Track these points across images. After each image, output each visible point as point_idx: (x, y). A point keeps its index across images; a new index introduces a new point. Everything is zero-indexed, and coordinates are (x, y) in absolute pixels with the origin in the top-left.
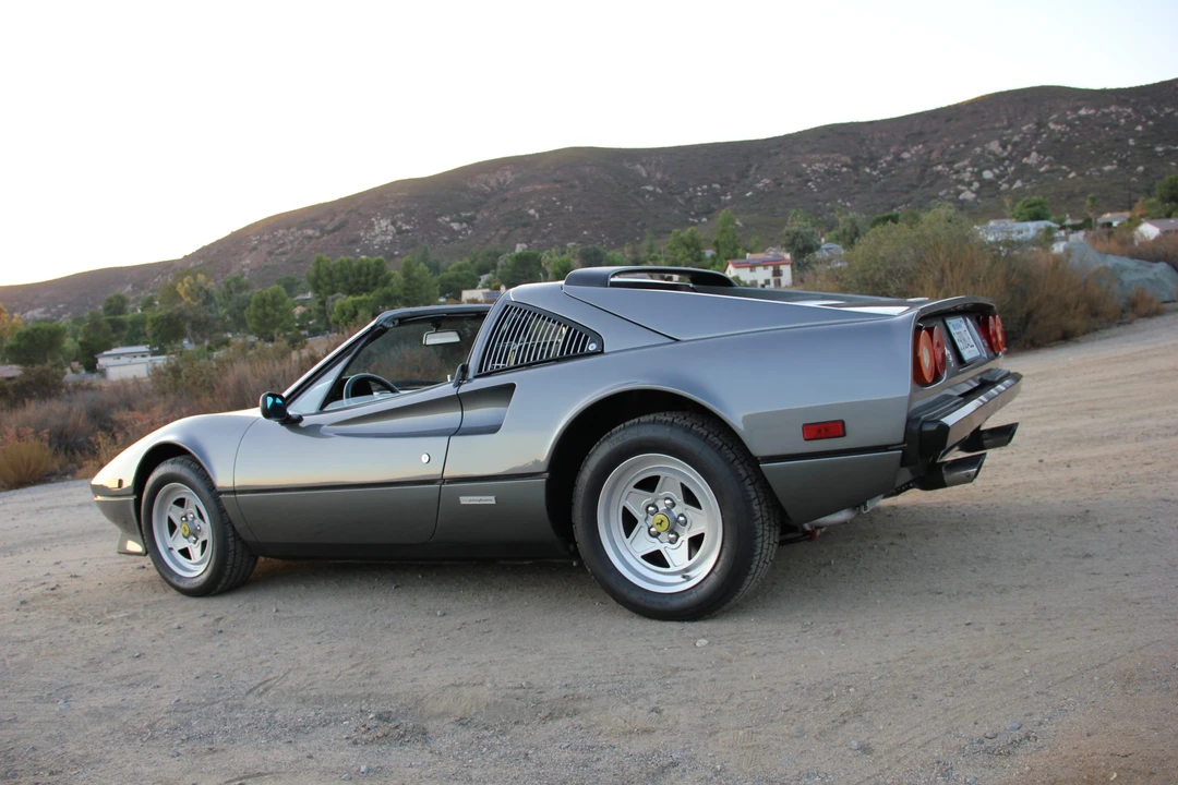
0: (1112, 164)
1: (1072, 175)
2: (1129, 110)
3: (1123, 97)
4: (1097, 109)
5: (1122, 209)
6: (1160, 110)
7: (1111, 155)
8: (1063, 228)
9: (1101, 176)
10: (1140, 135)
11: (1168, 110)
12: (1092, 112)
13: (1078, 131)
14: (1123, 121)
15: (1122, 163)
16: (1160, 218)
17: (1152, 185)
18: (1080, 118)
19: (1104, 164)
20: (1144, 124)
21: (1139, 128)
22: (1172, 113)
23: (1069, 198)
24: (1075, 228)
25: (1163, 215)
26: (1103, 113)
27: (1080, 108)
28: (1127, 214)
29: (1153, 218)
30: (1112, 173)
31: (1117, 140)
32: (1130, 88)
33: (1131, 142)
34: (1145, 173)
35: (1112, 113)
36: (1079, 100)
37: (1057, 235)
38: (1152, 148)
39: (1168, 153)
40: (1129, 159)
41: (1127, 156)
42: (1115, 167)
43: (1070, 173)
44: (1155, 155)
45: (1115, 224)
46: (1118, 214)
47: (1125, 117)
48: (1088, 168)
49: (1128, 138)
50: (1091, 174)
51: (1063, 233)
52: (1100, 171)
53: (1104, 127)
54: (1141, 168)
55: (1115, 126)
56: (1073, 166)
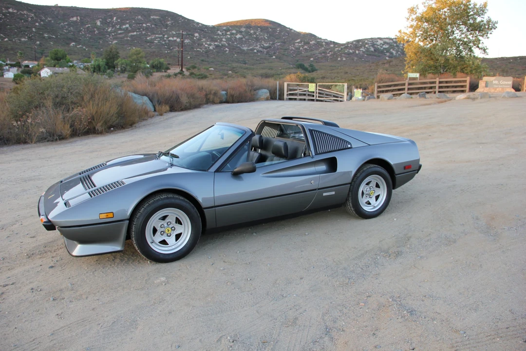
0: (25, 38)
1: (6, 40)
2: (33, 15)
3: (30, 8)
4: (18, 11)
5: (32, 60)
6: (46, 18)
7: (25, 34)
8: (7, 65)
9: (20, 42)
10: (38, 27)
11: (49, 19)
12: (15, 11)
13: (8, 19)
14: (30, 19)
15: (29, 38)
16: (51, 67)
17: (43, 51)
18: (9, 13)
19: (21, 37)
20: (39, 23)
21: (37, 24)
22: (50, 21)
23: (5, 50)
24: (12, 66)
25: (52, 65)
26: (21, 13)
27: (9, 8)
28: (36, 63)
29: (48, 66)
30: (25, 42)
31: (27, 28)
32: (32, 5)
33: (34, 30)
34: (40, 45)
35: (25, 14)
36: (9, 4)
37: (5, 68)
38: (43, 34)
39: (50, 38)
40: (33, 37)
41: (32, 36)
42: (27, 39)
43: (5, 38)
44: (44, 37)
45: (30, 66)
46: (32, 62)
47: (31, 18)
48: (14, 38)
49: (32, 28)
50: (15, 41)
51: (7, 67)
52: (20, 40)
53: (21, 20)
54: (38, 43)
55: (26, 21)
56: (7, 36)
